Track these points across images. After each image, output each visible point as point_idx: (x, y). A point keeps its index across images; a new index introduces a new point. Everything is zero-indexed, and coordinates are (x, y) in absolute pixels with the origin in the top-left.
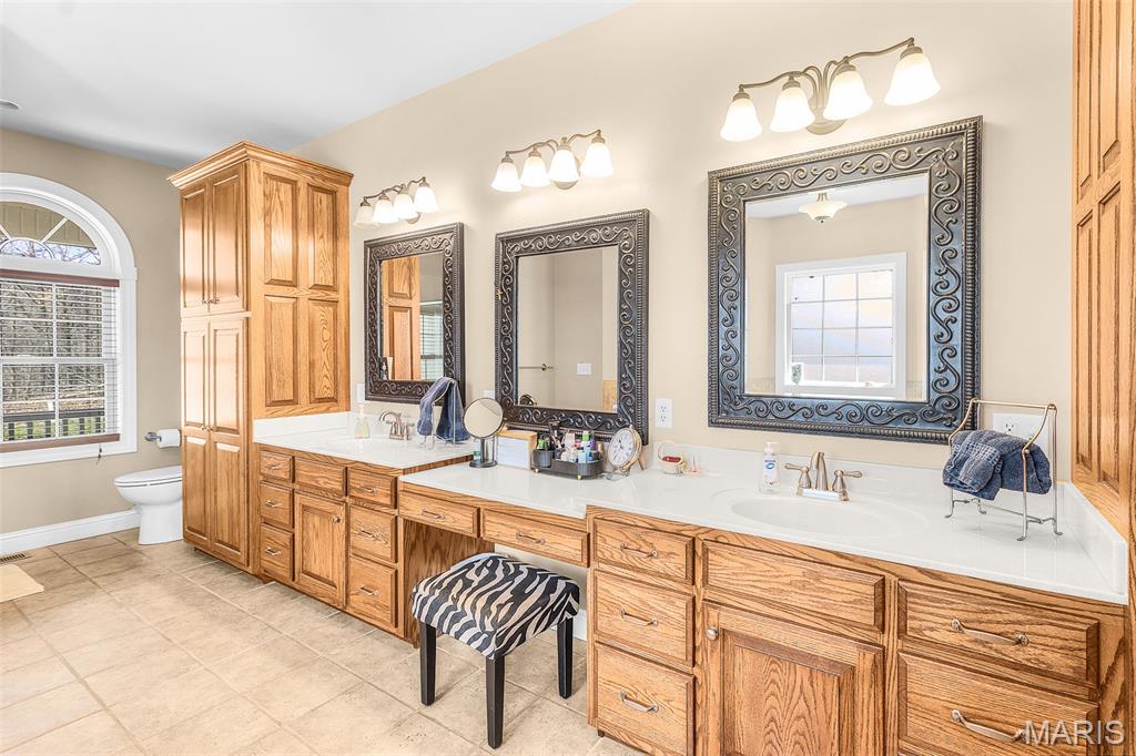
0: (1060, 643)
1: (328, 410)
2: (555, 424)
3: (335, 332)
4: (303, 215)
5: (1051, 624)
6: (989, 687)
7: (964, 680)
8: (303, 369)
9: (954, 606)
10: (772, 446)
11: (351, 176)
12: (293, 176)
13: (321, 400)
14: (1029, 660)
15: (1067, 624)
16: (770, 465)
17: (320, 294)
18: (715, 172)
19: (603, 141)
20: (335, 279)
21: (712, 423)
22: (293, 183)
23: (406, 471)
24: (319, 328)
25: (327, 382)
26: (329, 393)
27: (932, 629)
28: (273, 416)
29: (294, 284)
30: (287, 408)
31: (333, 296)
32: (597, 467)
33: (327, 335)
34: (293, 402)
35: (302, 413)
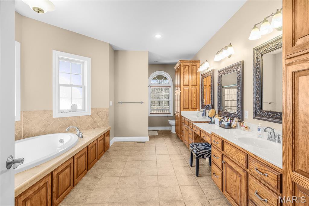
0: (273, 178)
1: (195, 110)
2: (225, 116)
3: (197, 95)
4: (190, 71)
5: (271, 172)
6: (262, 186)
7: (258, 183)
8: (190, 102)
9: (256, 164)
10: (260, 124)
11: (200, 61)
12: (188, 64)
13: (193, 108)
14: (268, 181)
15: (274, 173)
16: (259, 129)
17: (193, 86)
18: (254, 48)
19: (232, 46)
20: (197, 83)
21: (254, 118)
22: (188, 65)
23: (194, 122)
24: (193, 93)
25: (195, 105)
26: (195, 107)
27: (253, 169)
28: (184, 111)
29: (196, 85)
30: (187, 109)
31: (196, 87)
32: (230, 126)
33: (195, 95)
34: (188, 108)
35: (189, 111)
